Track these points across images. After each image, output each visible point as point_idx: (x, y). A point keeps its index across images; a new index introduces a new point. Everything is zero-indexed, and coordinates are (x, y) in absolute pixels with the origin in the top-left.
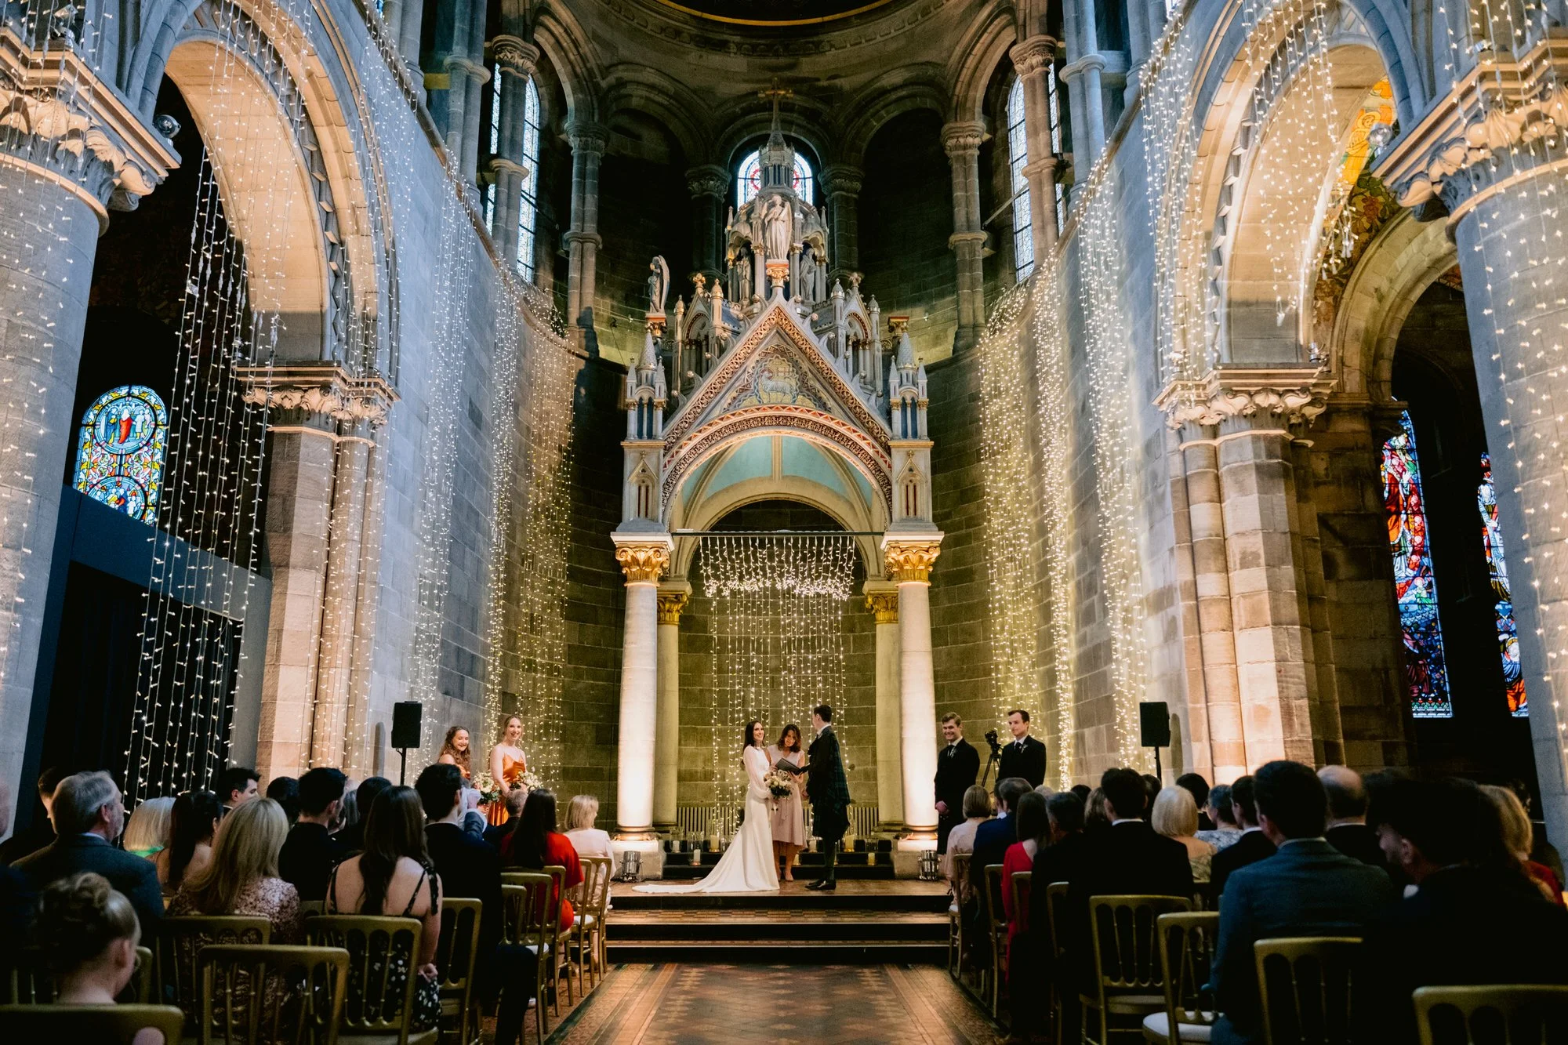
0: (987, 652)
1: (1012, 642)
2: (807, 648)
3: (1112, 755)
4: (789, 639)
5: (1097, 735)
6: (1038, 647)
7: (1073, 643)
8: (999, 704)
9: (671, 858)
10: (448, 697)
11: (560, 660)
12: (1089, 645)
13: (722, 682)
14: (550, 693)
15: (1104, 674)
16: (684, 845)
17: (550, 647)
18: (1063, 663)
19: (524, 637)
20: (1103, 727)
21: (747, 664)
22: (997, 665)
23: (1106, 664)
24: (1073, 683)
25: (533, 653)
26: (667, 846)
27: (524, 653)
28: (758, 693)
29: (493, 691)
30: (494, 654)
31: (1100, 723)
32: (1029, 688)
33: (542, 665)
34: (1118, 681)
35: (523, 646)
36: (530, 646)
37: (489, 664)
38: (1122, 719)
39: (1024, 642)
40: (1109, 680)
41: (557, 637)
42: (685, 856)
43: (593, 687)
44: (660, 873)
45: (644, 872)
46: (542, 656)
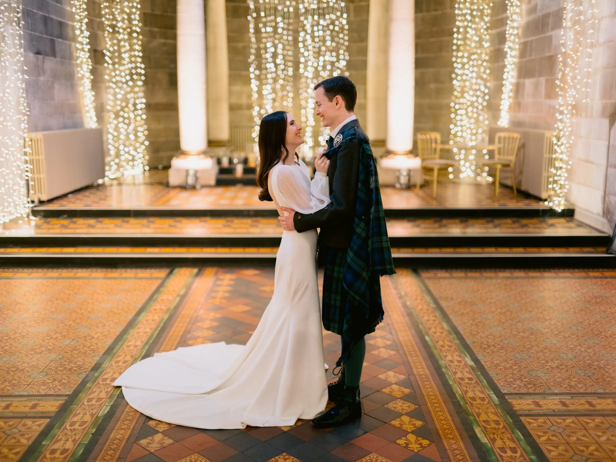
0: (452, 18)
1: (472, 11)
2: (319, 15)
3: (548, 101)
4: (306, 8)
5: (536, 86)
6: (492, 15)
7: (524, 12)
8: (457, 57)
9: (222, 171)
10: (40, 57)
11: (136, 26)
12: (539, 14)
13: (259, 40)
14: (132, 49)
15: (550, 38)
16: (231, 161)
17: (129, 15)
18: (513, 28)
19: (106, 7)
20: (543, 80)
21: (275, 28)
22: (458, 28)
23: (553, 29)
24: (520, 44)
25: (115, 19)
26: (219, 162)
27: (108, 19)
28: (284, 49)
29: (83, 50)
30: (81, 21)
31: (540, 75)
32: (481, 46)
33: (124, 29)
34: (564, 45)
35: (106, 14)
36: (113, 14)
37: (77, 29)
38: (564, 75)
39: (482, 11)
40: (554, 42)
41: (133, 7)
42: (230, 170)
43: (165, 44)
44: (213, 182)
45: (202, 181)
46: (123, 20)
